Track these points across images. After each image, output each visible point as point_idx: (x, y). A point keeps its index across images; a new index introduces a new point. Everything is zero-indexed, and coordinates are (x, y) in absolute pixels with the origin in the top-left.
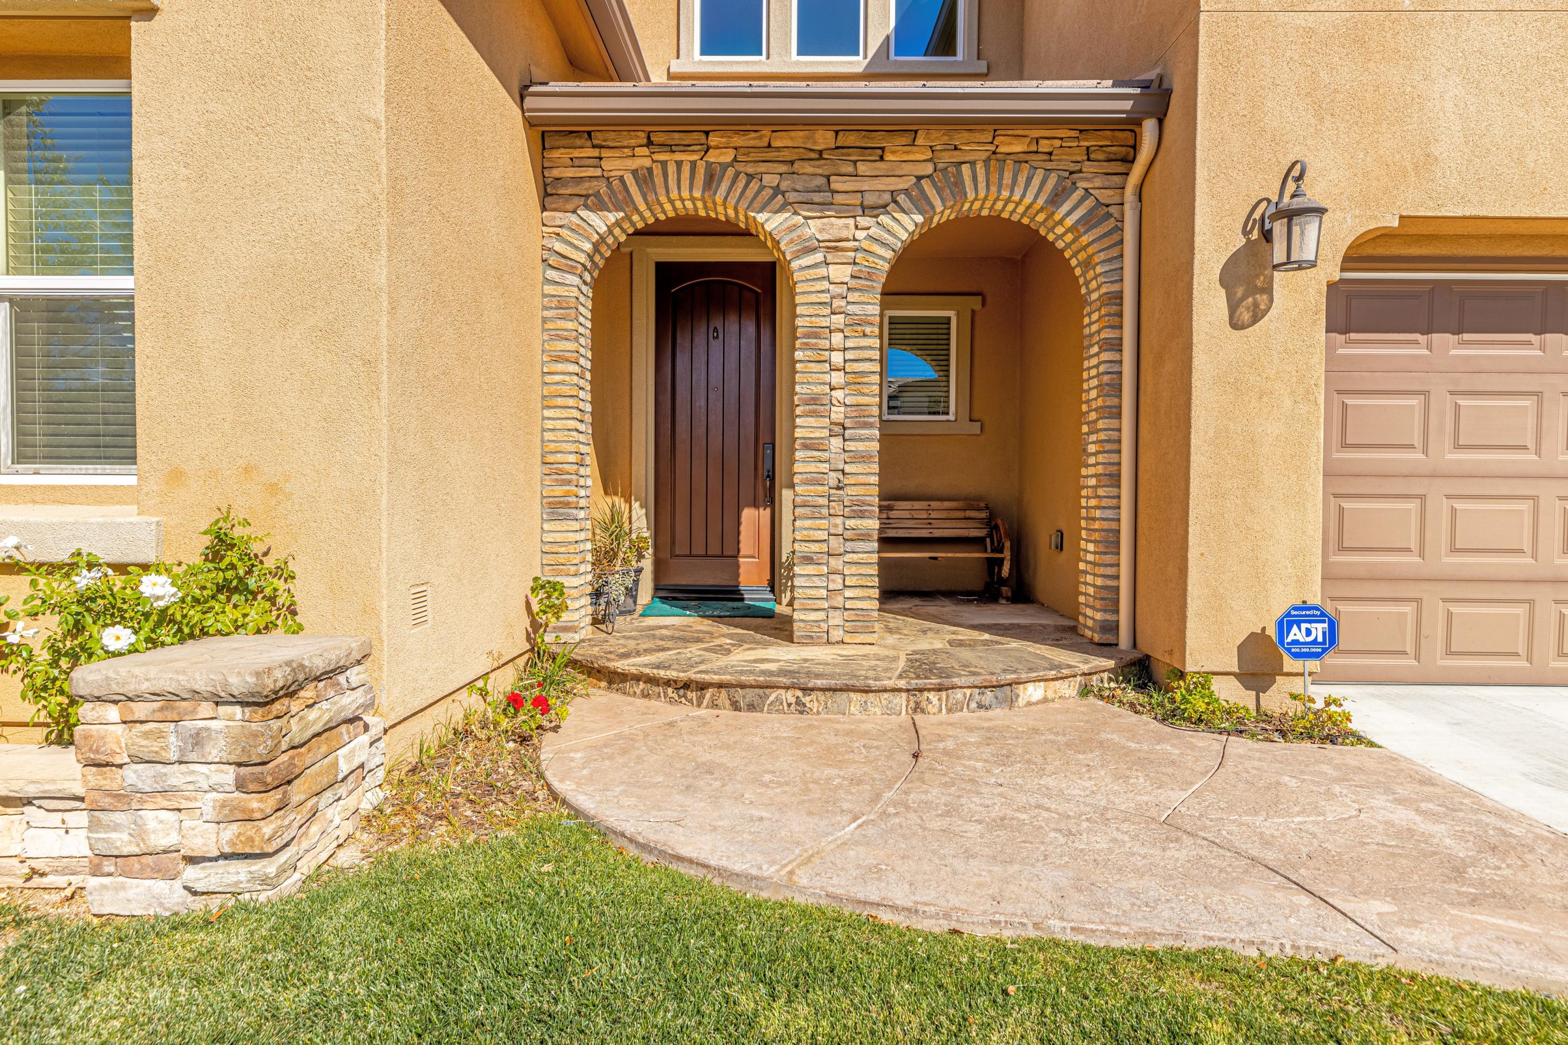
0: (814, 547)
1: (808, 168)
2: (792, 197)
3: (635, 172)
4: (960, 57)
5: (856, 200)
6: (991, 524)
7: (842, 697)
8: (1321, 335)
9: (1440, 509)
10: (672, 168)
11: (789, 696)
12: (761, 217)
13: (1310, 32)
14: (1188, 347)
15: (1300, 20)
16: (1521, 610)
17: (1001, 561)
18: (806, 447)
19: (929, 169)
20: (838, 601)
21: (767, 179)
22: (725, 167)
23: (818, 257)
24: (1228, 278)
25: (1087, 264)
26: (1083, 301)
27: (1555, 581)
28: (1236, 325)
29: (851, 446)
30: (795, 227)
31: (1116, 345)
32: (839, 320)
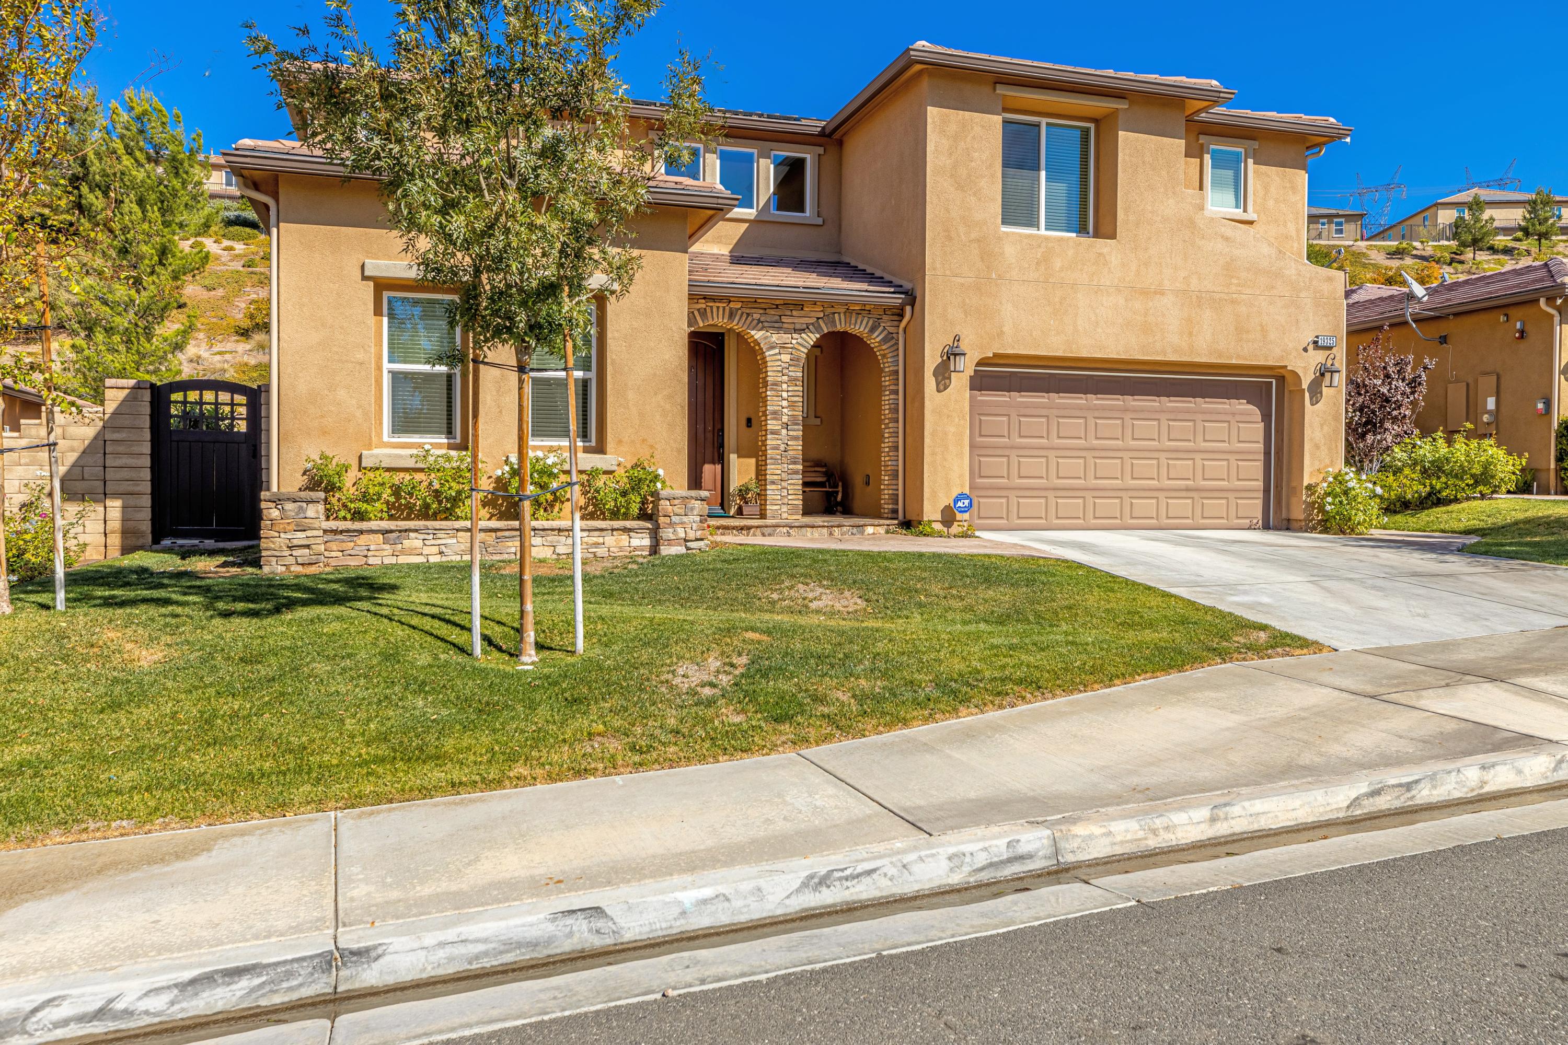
0: (776, 477)
1: (772, 312)
2: (766, 324)
3: (699, 310)
4: (808, 214)
5: (792, 326)
6: (829, 474)
7: (804, 530)
8: (967, 394)
9: (1014, 460)
10: (715, 310)
11: (785, 530)
12: (753, 333)
13: (962, 285)
14: (923, 398)
15: (959, 280)
16: (1043, 501)
17: (837, 492)
18: (772, 433)
19: (821, 315)
20: (786, 501)
21: (755, 316)
22: (738, 309)
23: (777, 351)
24: (936, 373)
25: (884, 356)
26: (882, 370)
27: (1054, 489)
28: (939, 391)
29: (791, 433)
30: (766, 338)
31: (896, 392)
32: (785, 378)
